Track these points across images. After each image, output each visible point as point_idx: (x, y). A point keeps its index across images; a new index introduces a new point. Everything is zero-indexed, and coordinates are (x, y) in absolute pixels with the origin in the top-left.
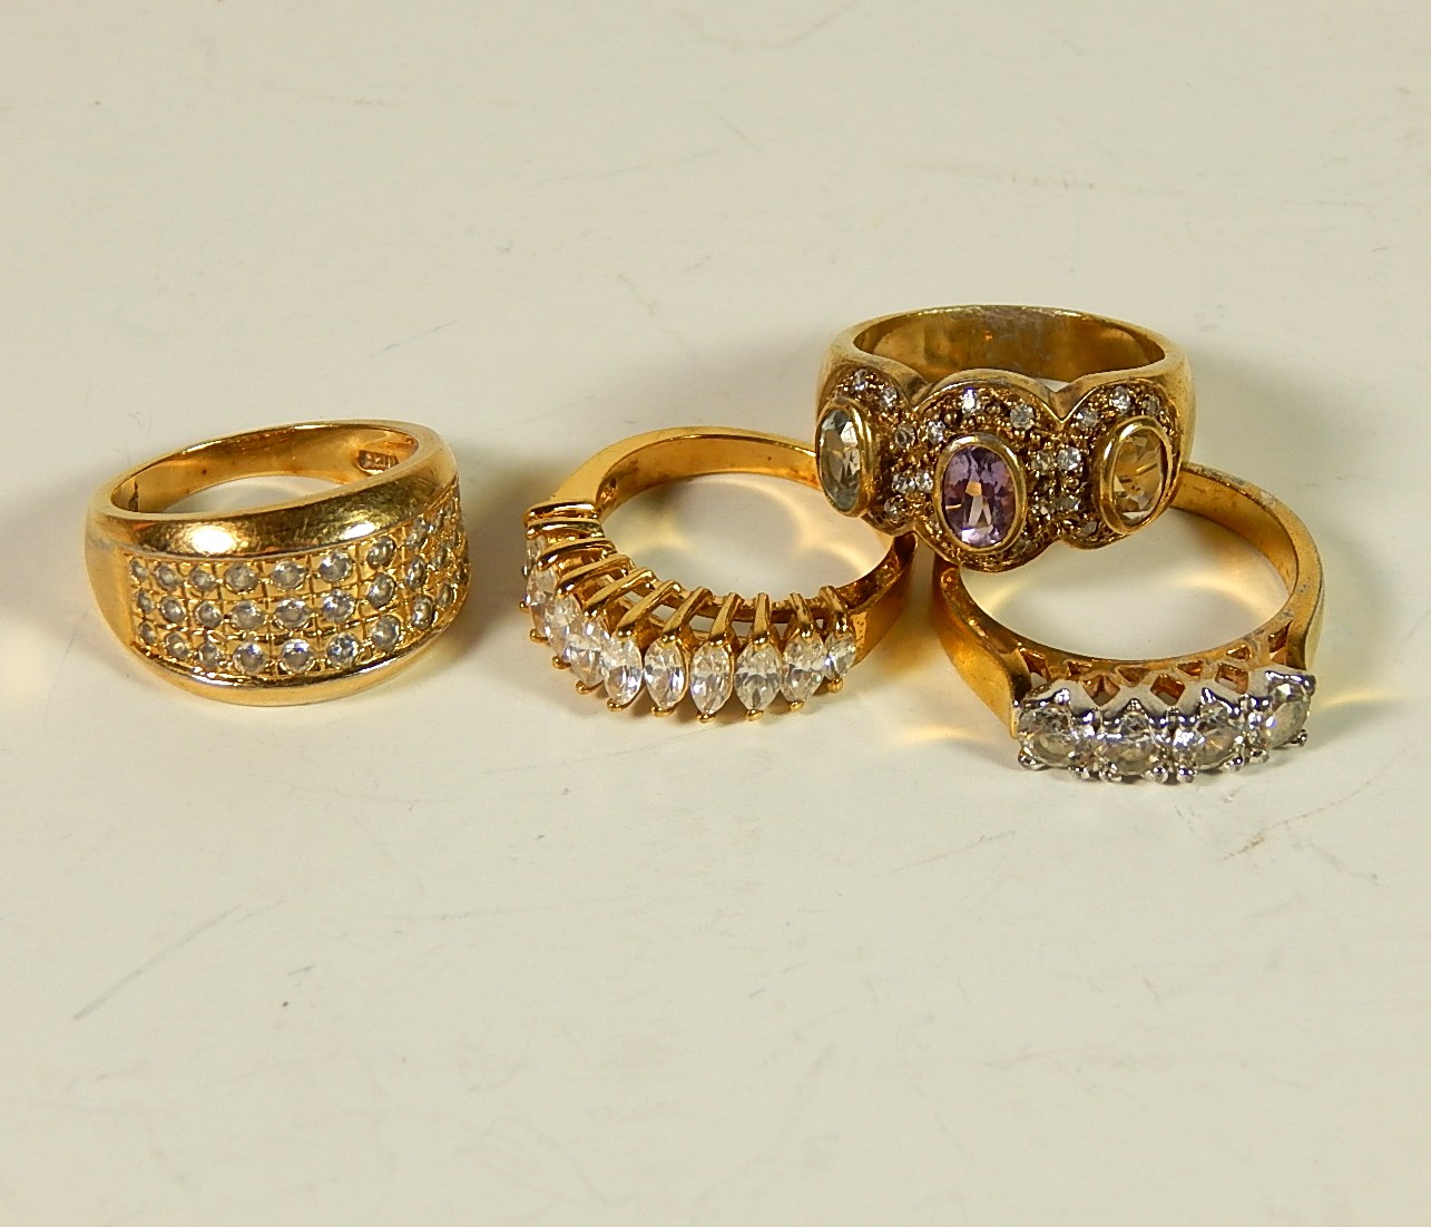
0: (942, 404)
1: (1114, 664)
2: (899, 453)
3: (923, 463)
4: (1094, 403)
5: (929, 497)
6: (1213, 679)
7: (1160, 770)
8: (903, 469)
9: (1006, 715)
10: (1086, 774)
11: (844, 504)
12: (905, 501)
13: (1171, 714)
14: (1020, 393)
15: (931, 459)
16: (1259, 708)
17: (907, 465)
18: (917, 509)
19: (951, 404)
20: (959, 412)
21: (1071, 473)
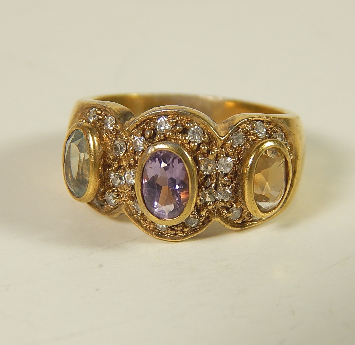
0: (144, 126)
2: (115, 159)
3: (130, 164)
4: (243, 129)
5: (133, 187)
8: (117, 170)
11: (78, 193)
12: (118, 191)
14: (195, 119)
15: (136, 162)
17: (120, 167)
18: (126, 197)
19: (150, 125)
20: (155, 130)
21: (226, 175)
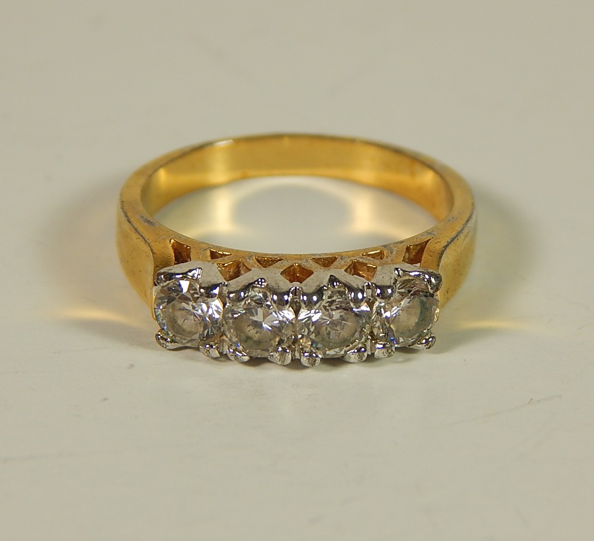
1: (250, 255)
6: (343, 270)
7: (284, 350)
9: (148, 292)
10: (216, 353)
13: (295, 292)
16: (383, 296)
